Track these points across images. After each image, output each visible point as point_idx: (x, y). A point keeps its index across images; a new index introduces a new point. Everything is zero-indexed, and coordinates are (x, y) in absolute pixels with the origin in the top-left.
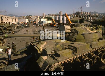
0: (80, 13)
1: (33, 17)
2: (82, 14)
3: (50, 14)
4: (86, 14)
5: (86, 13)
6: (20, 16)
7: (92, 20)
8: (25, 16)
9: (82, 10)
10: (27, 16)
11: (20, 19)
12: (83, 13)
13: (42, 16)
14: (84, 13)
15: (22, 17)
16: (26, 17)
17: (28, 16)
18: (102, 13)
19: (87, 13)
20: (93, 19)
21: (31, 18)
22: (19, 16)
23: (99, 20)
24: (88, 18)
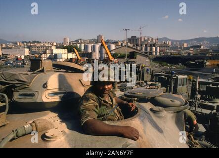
0: (138, 39)
1: (42, 44)
2: (143, 40)
3: (81, 39)
4: (149, 42)
5: (150, 39)
6: (12, 43)
7: (159, 53)
8: (23, 42)
9: (141, 34)
10: (29, 42)
11: (11, 48)
12: (144, 38)
13: (63, 43)
14: (146, 39)
15: (17, 44)
16: (25, 43)
17: (31, 43)
18: (177, 41)
19: (152, 39)
20: (160, 51)
21: (38, 47)
22: (9, 42)
23: (171, 54)
24: (151, 49)
